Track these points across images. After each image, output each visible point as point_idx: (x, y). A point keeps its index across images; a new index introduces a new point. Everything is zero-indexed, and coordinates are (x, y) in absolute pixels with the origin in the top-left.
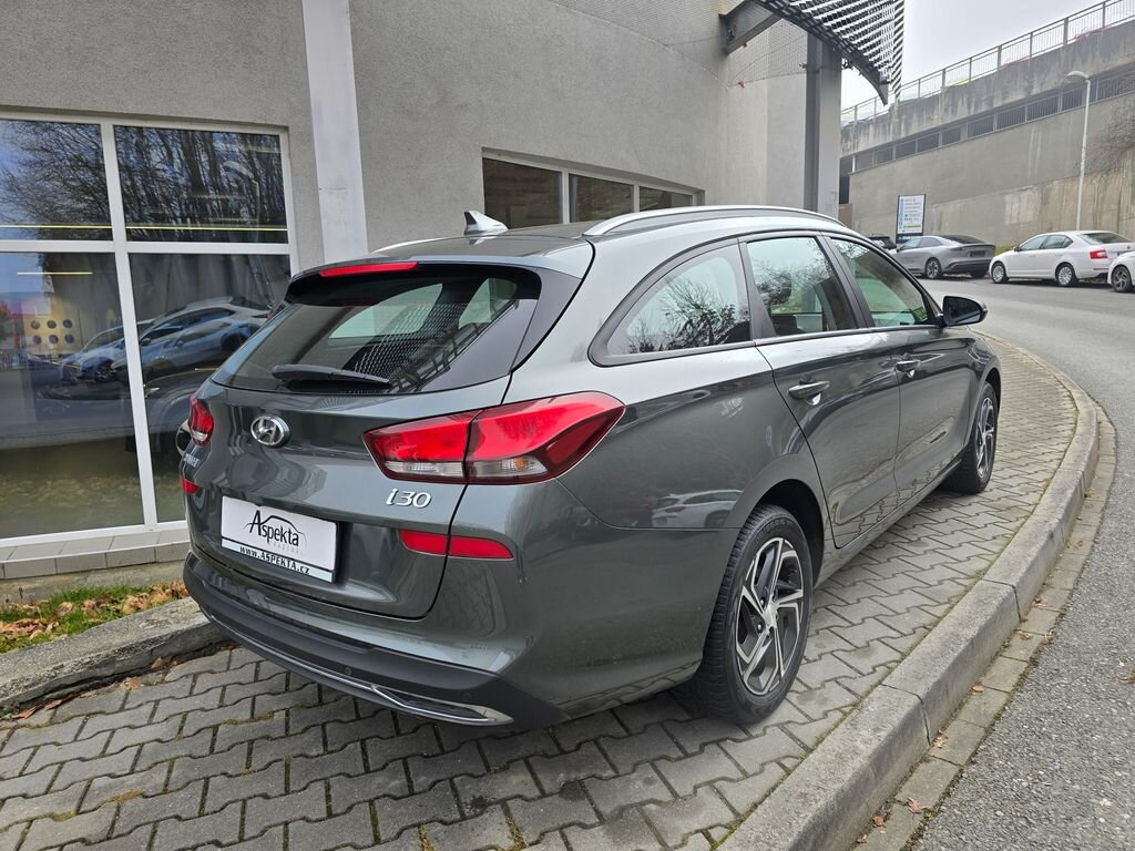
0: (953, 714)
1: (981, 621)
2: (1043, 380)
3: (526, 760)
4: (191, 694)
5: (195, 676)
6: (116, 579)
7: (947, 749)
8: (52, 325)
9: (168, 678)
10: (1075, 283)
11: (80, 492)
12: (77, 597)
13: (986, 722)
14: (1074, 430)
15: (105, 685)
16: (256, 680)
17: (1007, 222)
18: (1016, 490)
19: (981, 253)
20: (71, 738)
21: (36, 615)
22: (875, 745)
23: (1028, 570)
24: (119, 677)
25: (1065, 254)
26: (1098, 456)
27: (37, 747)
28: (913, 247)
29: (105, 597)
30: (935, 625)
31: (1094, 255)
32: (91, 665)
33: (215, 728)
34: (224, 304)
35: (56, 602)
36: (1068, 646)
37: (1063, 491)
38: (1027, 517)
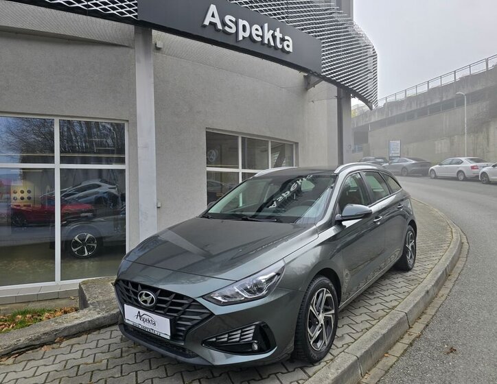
0: (374, 365)
1: (389, 327)
2: (442, 223)
3: (199, 380)
4: (70, 352)
5: (72, 346)
6: (41, 305)
7: (369, 379)
8: (22, 192)
9: (62, 346)
10: (466, 179)
11: (28, 266)
12: (24, 313)
13: (386, 369)
14: (449, 246)
15: (36, 348)
16: (97, 347)
17: (436, 152)
18: (418, 272)
19: (425, 166)
20: (21, 369)
21: (6, 321)
22: (336, 375)
23: (414, 306)
24: (42, 345)
25: (461, 167)
26: (459, 258)
27: (8, 373)
28: (396, 162)
29: (36, 313)
30: (370, 328)
31: (473, 168)
32: (31, 340)
33: (79, 366)
34: (97, 182)
35: (15, 315)
36: (426, 339)
37: (437, 273)
38: (419, 284)
